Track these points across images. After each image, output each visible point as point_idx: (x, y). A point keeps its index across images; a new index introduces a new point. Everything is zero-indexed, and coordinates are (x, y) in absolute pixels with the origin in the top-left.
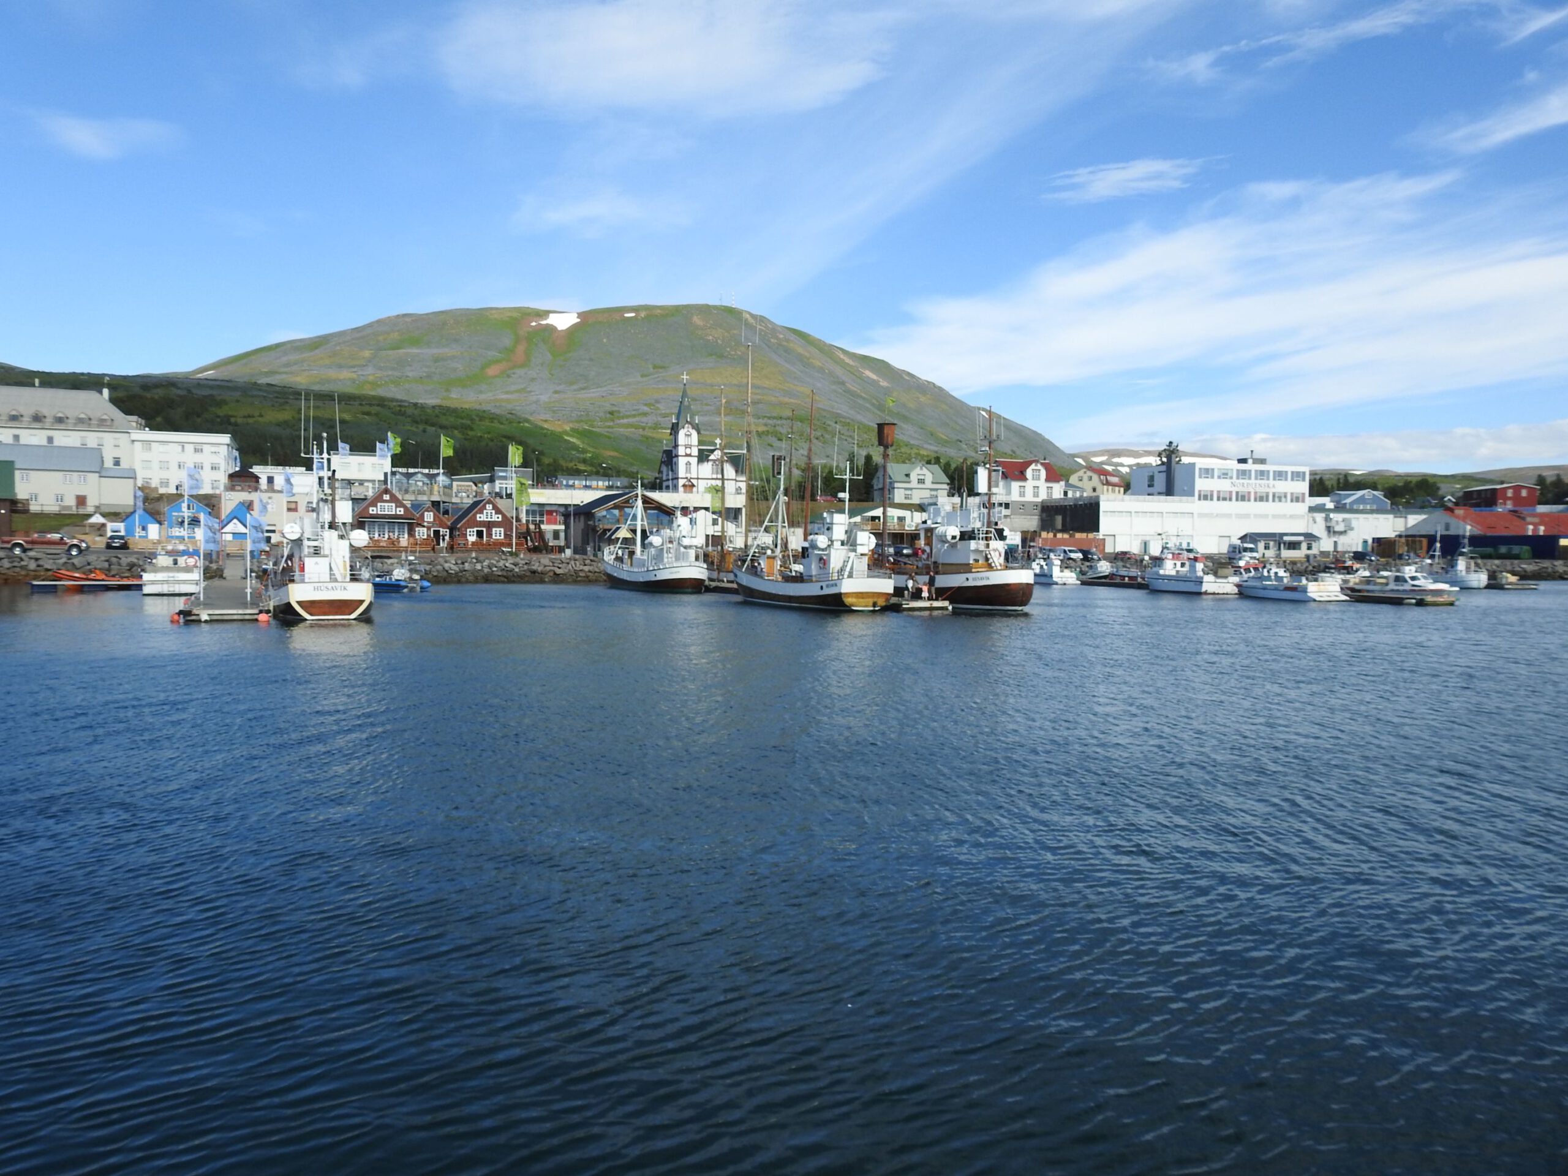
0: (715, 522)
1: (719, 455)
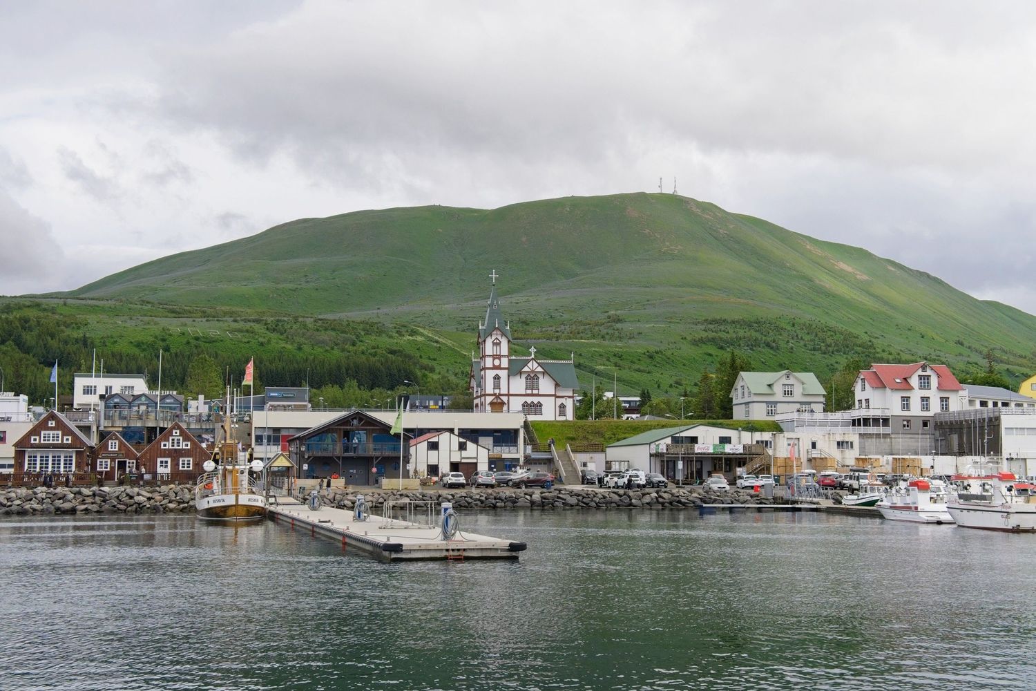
0: (462, 447)
1: (533, 366)
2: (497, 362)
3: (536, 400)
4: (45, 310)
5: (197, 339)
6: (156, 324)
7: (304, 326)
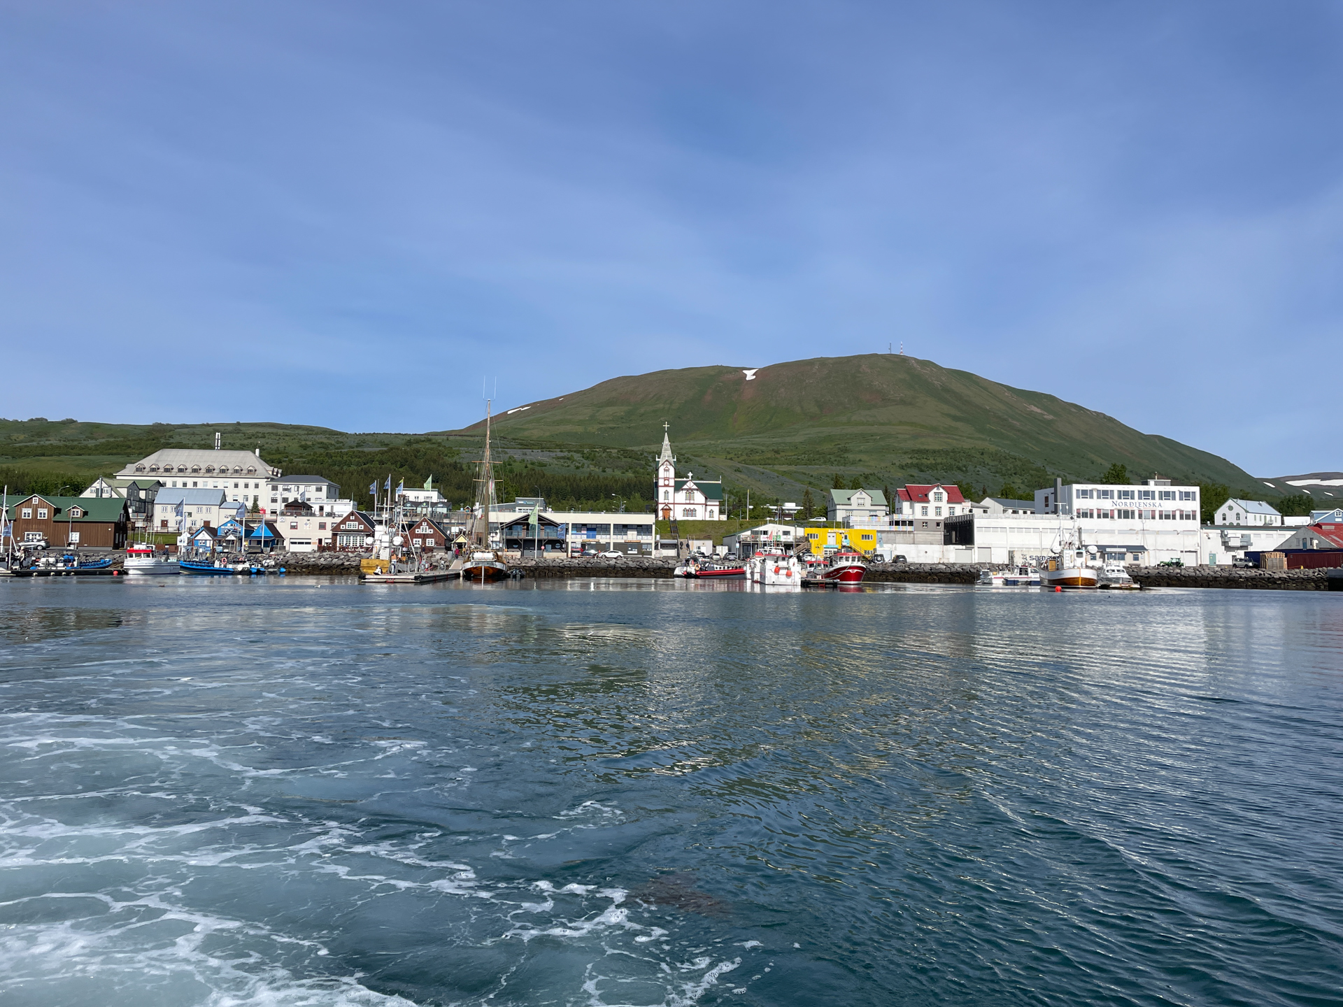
1: (690, 485)
2: (667, 482)
3: (692, 507)
4: (434, 443)
5: (533, 464)
6: (506, 453)
7: (610, 455)
